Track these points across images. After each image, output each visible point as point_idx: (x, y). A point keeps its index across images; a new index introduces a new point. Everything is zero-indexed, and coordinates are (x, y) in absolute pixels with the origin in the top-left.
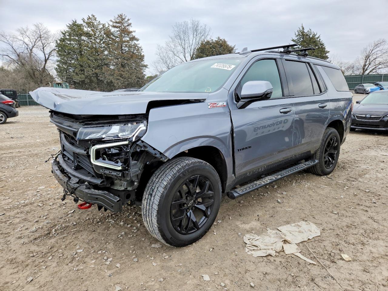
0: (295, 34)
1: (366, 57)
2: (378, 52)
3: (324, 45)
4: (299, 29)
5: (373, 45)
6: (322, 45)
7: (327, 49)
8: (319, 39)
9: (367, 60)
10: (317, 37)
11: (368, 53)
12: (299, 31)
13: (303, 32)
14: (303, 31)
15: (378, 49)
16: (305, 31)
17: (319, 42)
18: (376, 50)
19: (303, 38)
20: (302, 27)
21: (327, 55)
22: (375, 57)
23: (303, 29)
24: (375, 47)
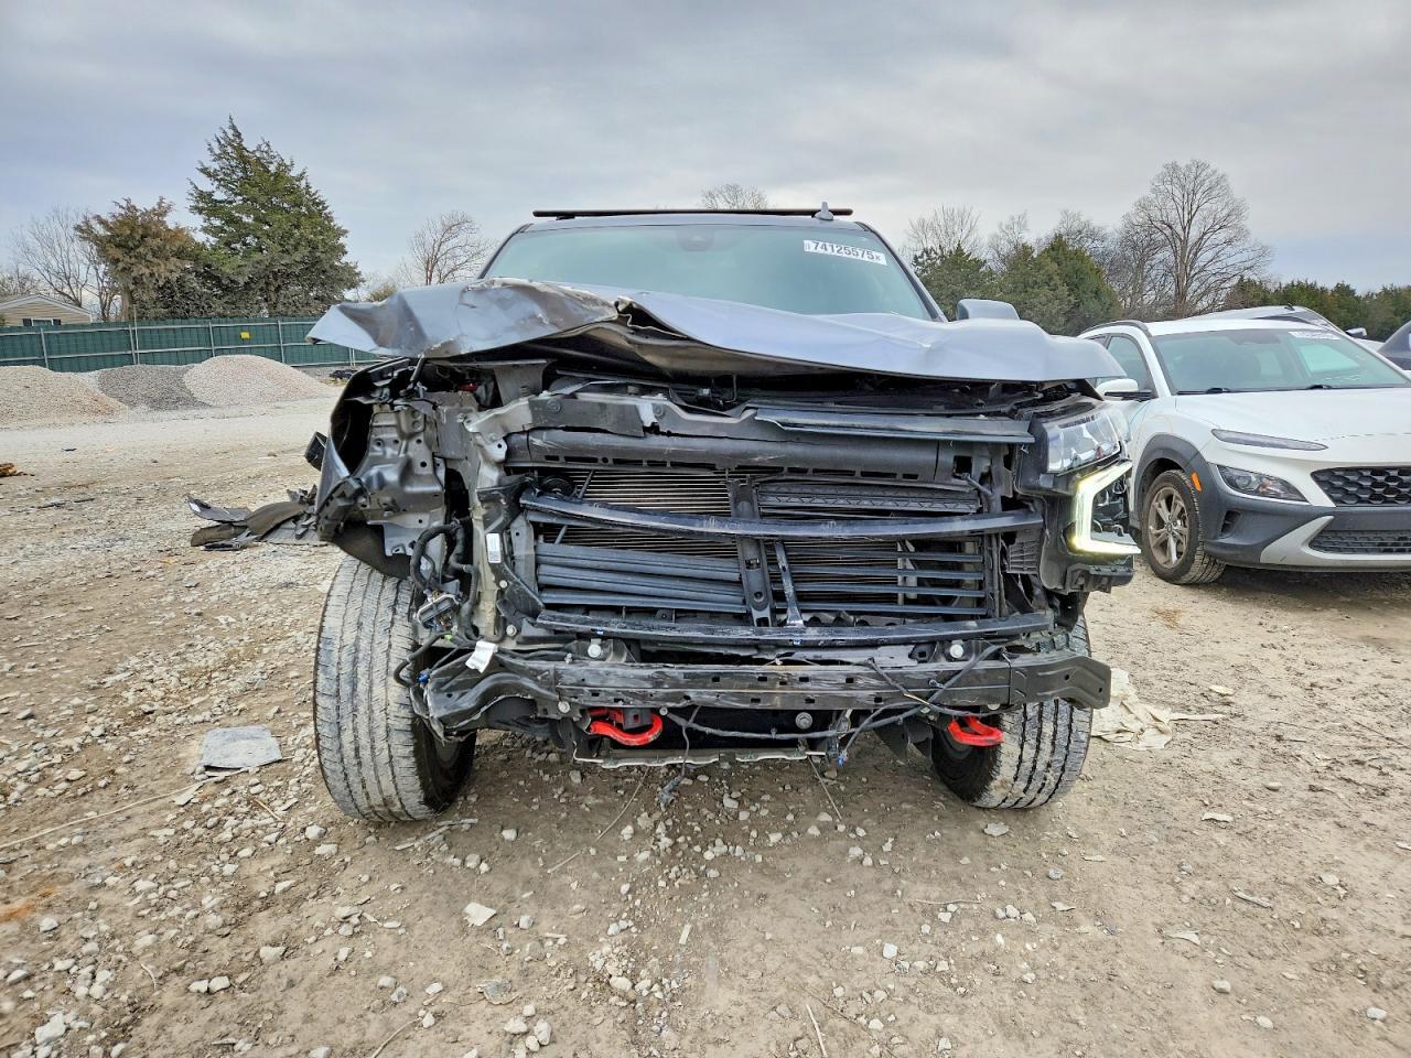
0: (211, 150)
1: (428, 263)
2: (458, 251)
3: (325, 208)
4: (222, 135)
5: (439, 227)
6: (318, 204)
7: (338, 222)
8: (303, 184)
9: (431, 272)
10: (294, 173)
11: (431, 250)
12: (223, 142)
13: (240, 149)
14: (240, 144)
15: (454, 242)
16: (244, 144)
17: (308, 193)
18: (450, 244)
19: (244, 170)
20: (233, 127)
21: (342, 240)
22: (451, 263)
23: (238, 135)
24: (447, 235)
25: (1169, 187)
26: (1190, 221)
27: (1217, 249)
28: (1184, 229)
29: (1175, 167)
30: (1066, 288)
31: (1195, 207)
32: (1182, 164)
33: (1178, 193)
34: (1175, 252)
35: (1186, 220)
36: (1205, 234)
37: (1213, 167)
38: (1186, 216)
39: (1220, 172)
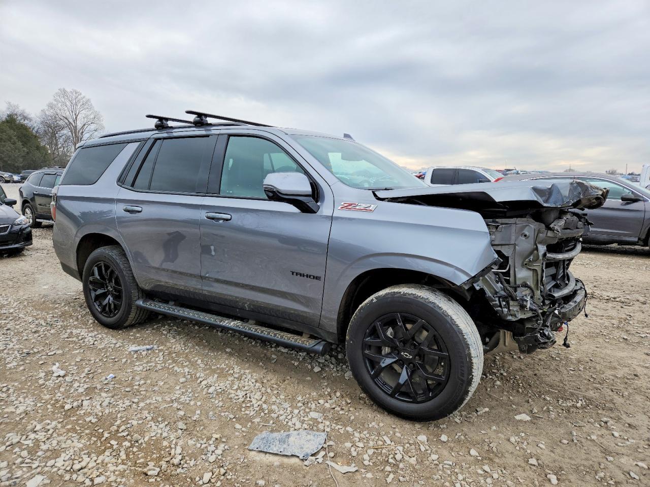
25: (63, 100)
26: (76, 118)
27: (91, 133)
28: (74, 121)
29: (65, 91)
30: (20, 143)
31: (78, 112)
32: (68, 90)
33: (68, 104)
34: (71, 132)
35: (74, 117)
36: (84, 125)
37: (83, 95)
38: (74, 115)
39: (87, 97)
